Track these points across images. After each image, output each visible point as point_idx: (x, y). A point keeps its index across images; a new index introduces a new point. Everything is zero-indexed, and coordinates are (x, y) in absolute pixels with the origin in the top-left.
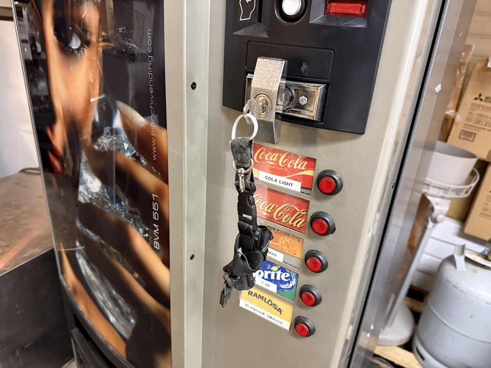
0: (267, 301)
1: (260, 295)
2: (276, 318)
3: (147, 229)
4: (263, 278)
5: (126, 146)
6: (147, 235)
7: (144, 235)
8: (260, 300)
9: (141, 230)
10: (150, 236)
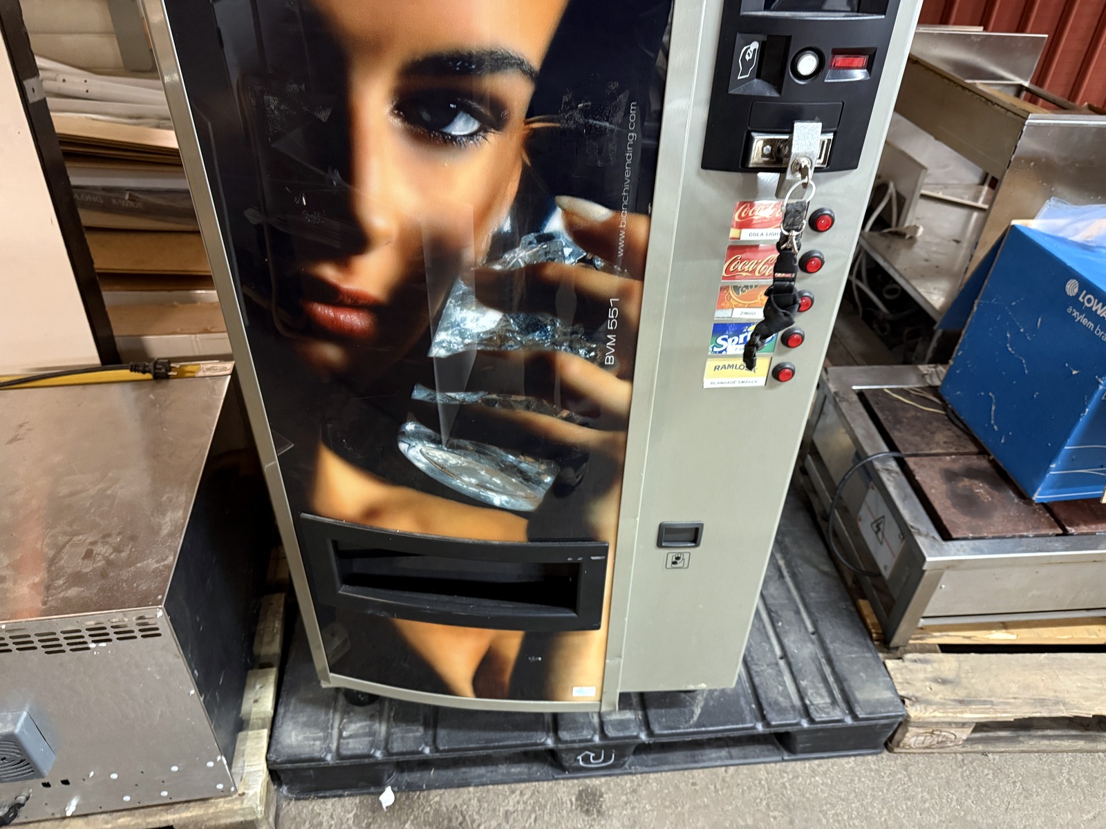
0: (738, 367)
1: (729, 365)
2: (750, 379)
3: (594, 346)
4: (737, 344)
5: (567, 251)
6: (593, 354)
7: (588, 356)
8: (730, 370)
9: (581, 351)
10: (598, 352)
